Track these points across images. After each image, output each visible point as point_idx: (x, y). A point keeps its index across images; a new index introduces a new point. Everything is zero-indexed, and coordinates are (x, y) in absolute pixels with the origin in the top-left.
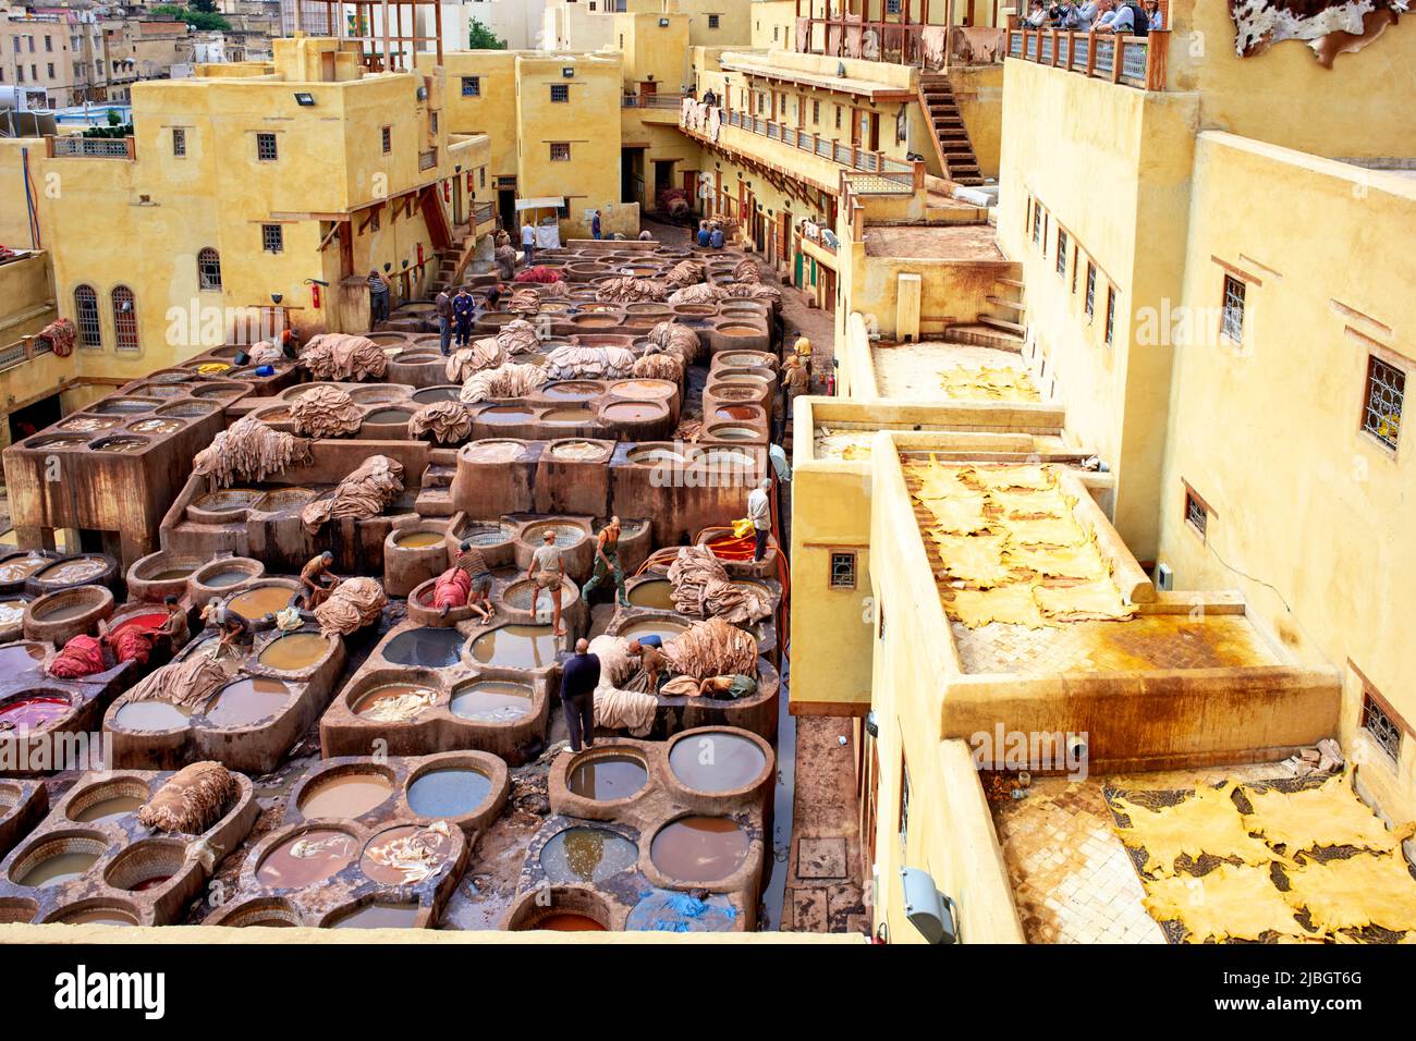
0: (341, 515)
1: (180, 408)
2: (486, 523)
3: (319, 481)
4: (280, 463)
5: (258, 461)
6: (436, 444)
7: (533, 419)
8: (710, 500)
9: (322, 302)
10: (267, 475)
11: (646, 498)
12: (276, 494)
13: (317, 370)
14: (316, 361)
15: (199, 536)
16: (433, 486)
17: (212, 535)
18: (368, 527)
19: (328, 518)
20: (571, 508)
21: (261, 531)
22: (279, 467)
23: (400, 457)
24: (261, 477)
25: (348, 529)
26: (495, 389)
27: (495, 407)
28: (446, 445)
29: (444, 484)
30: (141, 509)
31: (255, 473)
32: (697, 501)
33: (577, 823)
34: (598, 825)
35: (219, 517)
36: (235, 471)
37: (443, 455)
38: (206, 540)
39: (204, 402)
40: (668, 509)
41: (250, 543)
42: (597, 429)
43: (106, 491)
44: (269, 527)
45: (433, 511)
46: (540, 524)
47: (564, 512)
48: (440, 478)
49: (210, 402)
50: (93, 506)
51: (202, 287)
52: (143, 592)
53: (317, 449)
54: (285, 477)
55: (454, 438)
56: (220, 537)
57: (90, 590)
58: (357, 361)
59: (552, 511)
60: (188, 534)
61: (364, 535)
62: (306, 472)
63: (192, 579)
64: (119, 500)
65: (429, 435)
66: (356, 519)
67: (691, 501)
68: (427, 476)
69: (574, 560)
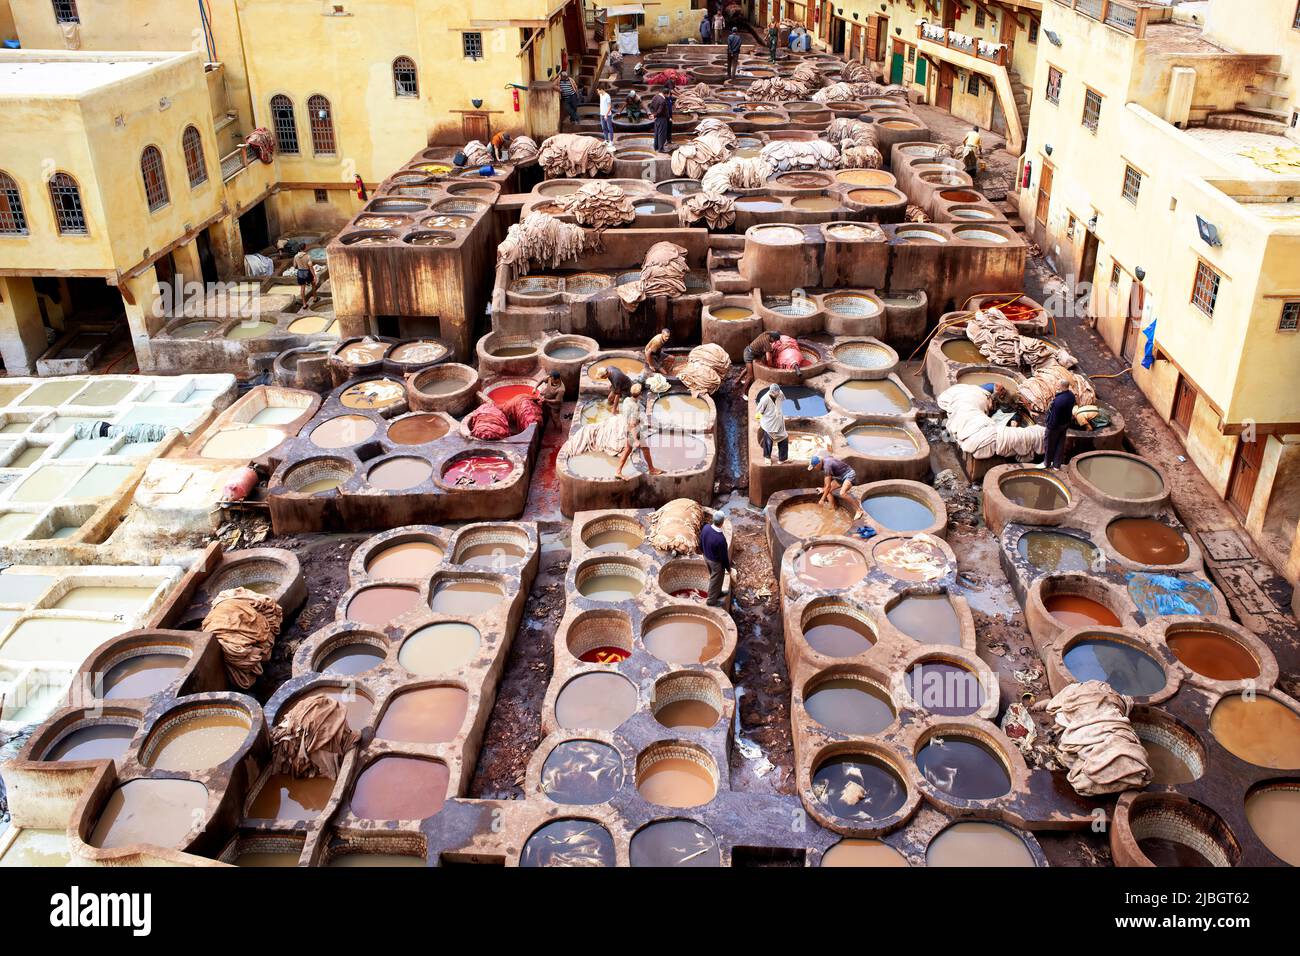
0: (655, 294)
1: (445, 206)
2: (778, 297)
3: (607, 266)
4: (574, 251)
5: (553, 250)
6: (711, 232)
7: (785, 205)
8: (978, 272)
9: (522, 106)
10: (562, 261)
11: (921, 272)
12: (573, 279)
13: (551, 168)
14: (552, 160)
15: (527, 318)
16: (720, 267)
17: (538, 316)
18: (679, 304)
19: (644, 298)
20: (854, 283)
21: (583, 311)
22: (572, 255)
23: (683, 242)
24: (556, 263)
25: (662, 306)
26: (735, 180)
27: (742, 197)
28: (717, 231)
29: (732, 265)
30: (460, 296)
31: (551, 259)
32: (966, 273)
33: (1031, 528)
34: (1049, 530)
35: (541, 300)
36: (532, 260)
37: (722, 240)
38: (534, 321)
39: (466, 199)
40: (940, 281)
41: (573, 322)
42: (850, 213)
43: (427, 281)
44: (590, 307)
45: (731, 289)
46: (830, 296)
47: (848, 286)
48: (725, 259)
49: (471, 200)
50: (414, 295)
51: (397, 94)
52: (501, 367)
53: (606, 238)
54: (577, 263)
55: (724, 225)
56: (545, 318)
57: (451, 367)
58: (591, 158)
59: (837, 285)
60: (517, 315)
61: (676, 311)
62: (596, 258)
63: (540, 353)
64: (439, 289)
65: (701, 223)
66: (668, 297)
67: (961, 272)
68: (711, 257)
69: (879, 325)
